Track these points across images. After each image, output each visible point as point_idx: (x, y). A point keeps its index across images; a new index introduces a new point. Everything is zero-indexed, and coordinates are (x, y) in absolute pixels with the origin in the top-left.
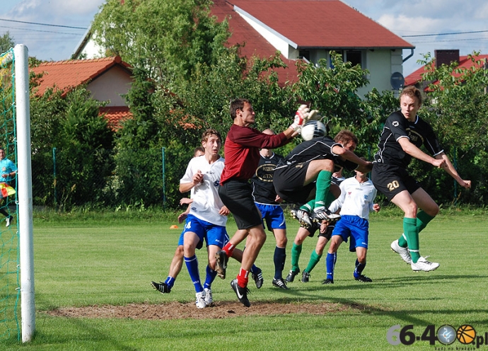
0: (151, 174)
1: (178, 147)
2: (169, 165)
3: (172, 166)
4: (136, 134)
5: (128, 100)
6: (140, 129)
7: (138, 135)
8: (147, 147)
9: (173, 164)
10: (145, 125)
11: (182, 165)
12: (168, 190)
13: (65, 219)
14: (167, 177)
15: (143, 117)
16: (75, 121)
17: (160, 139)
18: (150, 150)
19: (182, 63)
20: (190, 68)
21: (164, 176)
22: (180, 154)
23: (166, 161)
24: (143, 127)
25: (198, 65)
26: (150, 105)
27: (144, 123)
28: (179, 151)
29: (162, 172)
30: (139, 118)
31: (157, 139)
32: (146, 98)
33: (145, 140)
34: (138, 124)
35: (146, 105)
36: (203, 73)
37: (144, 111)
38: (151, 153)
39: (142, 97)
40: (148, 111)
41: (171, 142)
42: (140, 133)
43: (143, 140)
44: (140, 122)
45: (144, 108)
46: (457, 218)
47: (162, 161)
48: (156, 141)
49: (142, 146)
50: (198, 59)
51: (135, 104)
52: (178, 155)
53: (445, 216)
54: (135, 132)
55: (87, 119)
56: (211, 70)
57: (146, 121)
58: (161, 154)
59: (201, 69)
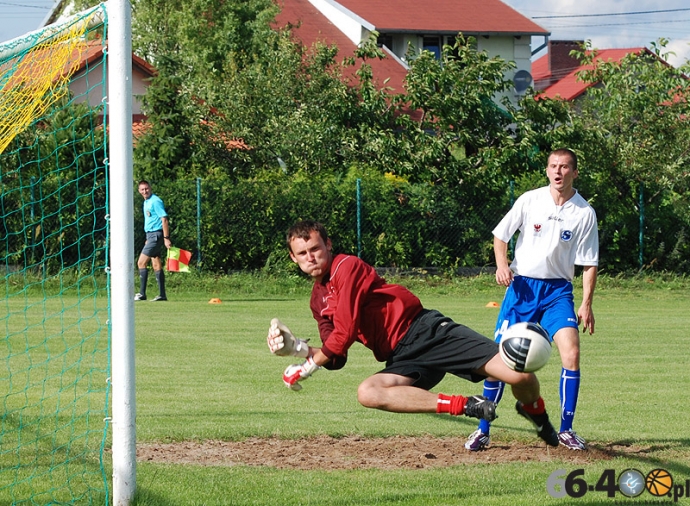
0: (180, 219)
1: (222, 178)
2: (207, 205)
3: (212, 207)
4: (157, 158)
5: (145, 104)
6: (164, 150)
7: (161, 159)
8: (174, 177)
9: (212, 205)
10: (172, 142)
11: (227, 206)
12: (205, 243)
13: (48, 286)
14: (205, 223)
15: (168, 130)
16: (63, 136)
17: (193, 165)
18: (178, 182)
19: (205, 52)
20: (218, 59)
21: (199, 222)
22: (224, 188)
23: (203, 200)
24: (169, 147)
25: (230, 55)
26: (180, 112)
27: (171, 140)
28: (222, 184)
29: (196, 215)
30: (163, 132)
31: (190, 164)
32: (174, 101)
33: (171, 166)
34: (161, 141)
35: (174, 112)
36: (241, 67)
37: (169, 121)
38: (180, 187)
39: (168, 101)
40: (176, 121)
41: (211, 170)
42: (164, 156)
43: (168, 166)
44: (164, 138)
45: (170, 116)
46: (646, 293)
47: (196, 198)
48: (188, 168)
49: (166, 175)
50: (231, 45)
51: (157, 110)
52: (221, 189)
53: (626, 291)
54: (155, 154)
55: (80, 132)
56: (252, 61)
57: (173, 136)
58: (196, 189)
59: (238, 60)
